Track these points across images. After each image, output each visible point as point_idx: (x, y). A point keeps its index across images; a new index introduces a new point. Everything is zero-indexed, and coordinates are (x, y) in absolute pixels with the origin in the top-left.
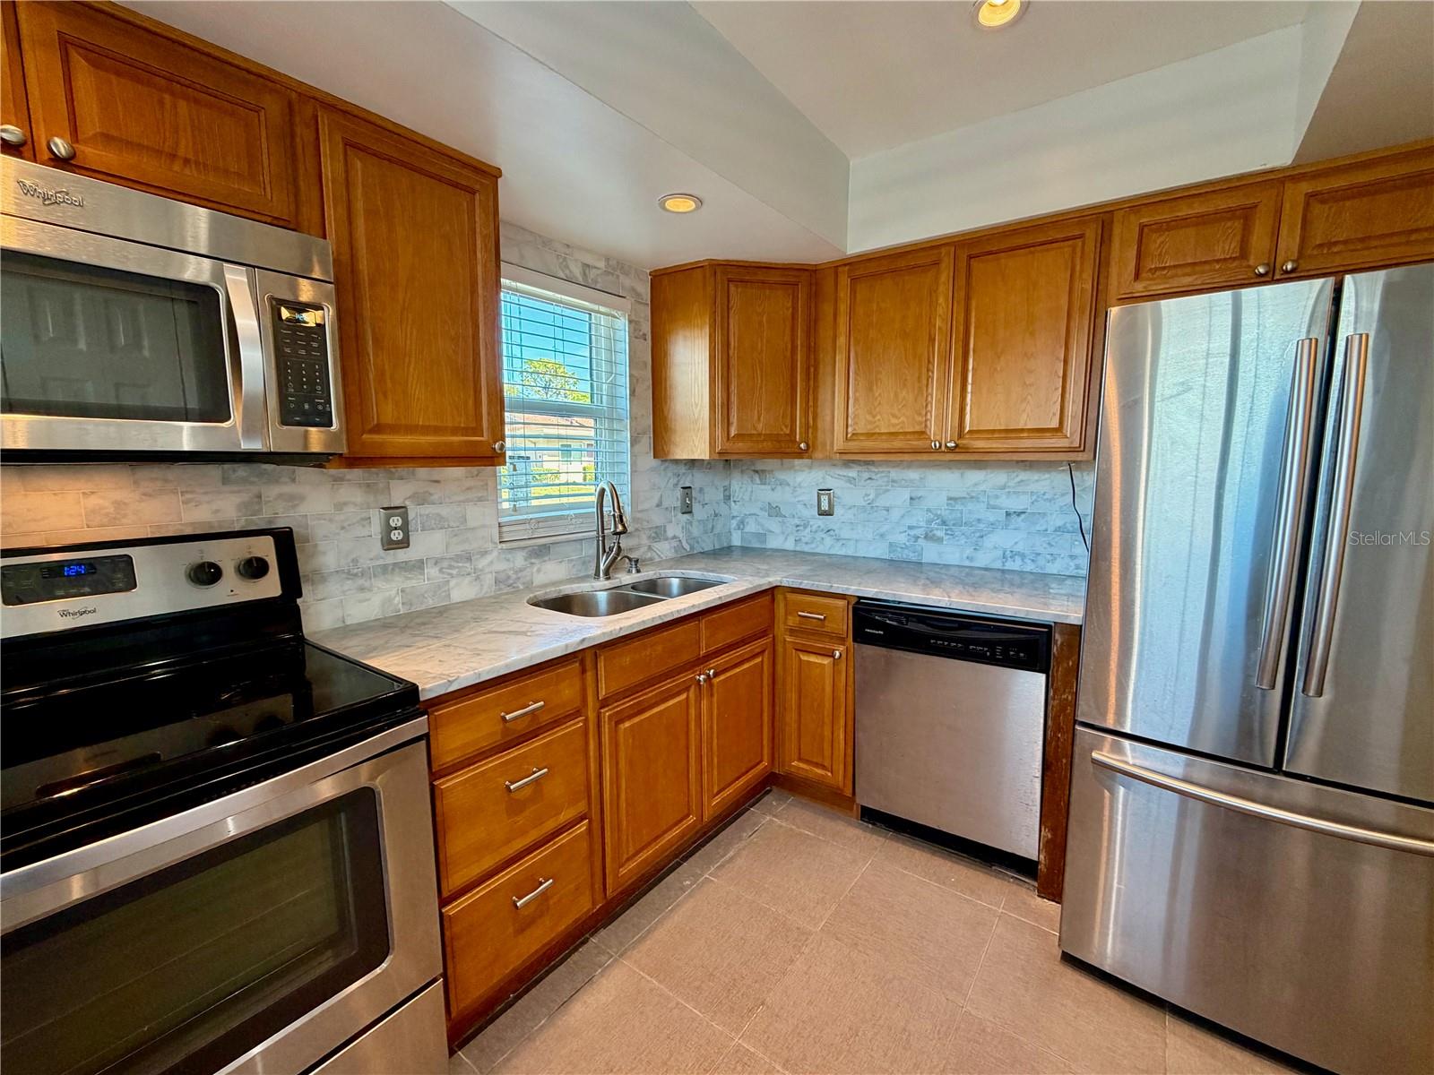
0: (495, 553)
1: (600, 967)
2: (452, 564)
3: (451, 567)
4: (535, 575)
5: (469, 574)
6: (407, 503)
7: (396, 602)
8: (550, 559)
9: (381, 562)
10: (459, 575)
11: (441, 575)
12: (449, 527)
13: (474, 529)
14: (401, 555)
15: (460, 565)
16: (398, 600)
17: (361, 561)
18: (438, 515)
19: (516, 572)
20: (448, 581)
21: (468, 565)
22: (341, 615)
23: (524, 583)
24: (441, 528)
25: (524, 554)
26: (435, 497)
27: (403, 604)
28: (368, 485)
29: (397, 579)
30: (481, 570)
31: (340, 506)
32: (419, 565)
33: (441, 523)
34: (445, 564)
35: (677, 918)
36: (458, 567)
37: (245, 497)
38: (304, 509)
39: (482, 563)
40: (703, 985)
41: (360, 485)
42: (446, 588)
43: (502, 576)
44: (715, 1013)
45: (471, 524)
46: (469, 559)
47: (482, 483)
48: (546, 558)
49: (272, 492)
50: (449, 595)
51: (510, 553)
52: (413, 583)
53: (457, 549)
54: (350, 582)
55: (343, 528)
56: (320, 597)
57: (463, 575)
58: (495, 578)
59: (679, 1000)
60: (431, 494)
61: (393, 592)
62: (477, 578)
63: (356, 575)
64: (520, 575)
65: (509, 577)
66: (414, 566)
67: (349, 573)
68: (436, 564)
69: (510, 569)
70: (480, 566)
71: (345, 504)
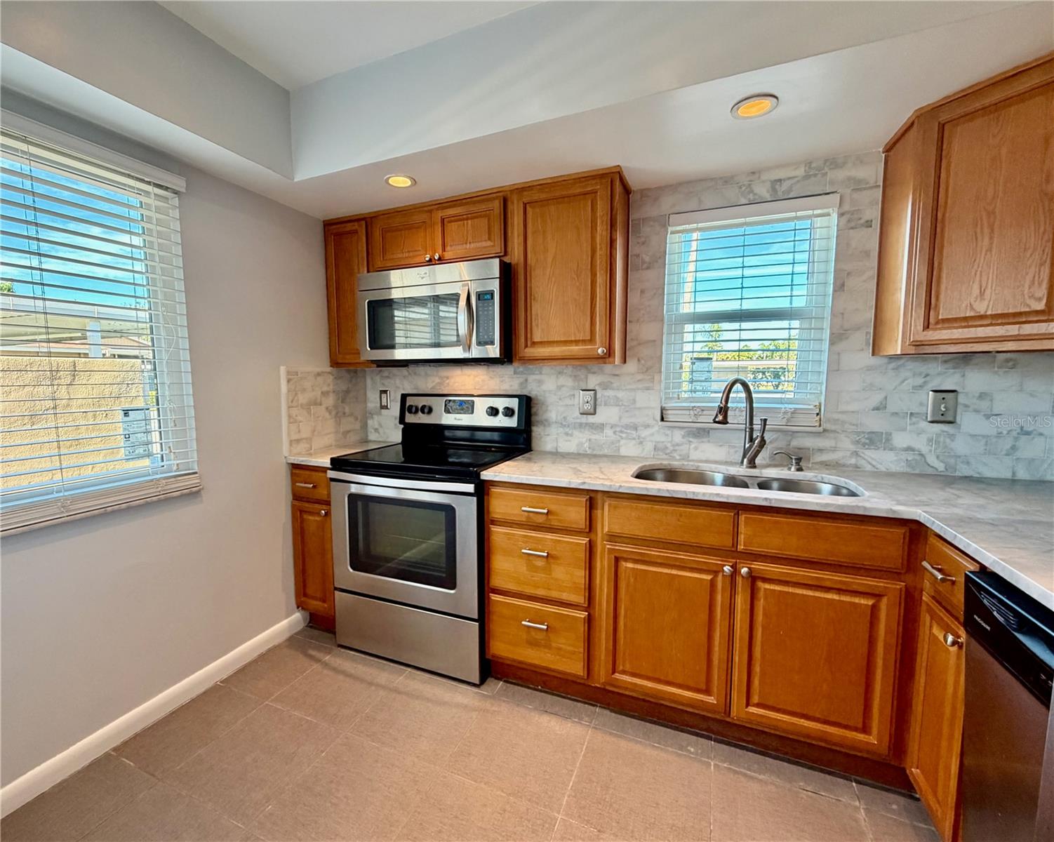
0: (656, 428)
1: (579, 719)
2: (623, 429)
3: (621, 432)
4: (692, 451)
5: (634, 439)
6: (597, 388)
7: (585, 445)
8: (709, 442)
9: (578, 421)
10: (627, 438)
11: (615, 436)
12: (623, 405)
13: (639, 408)
14: (591, 419)
15: (629, 431)
16: (586, 445)
17: (568, 418)
18: (615, 396)
19: (673, 446)
20: (619, 441)
21: (634, 432)
22: (555, 446)
23: (680, 455)
24: (617, 406)
25: (683, 433)
26: (615, 385)
27: (589, 448)
28: (575, 376)
29: (586, 432)
30: (643, 438)
31: (559, 388)
32: (600, 427)
33: (617, 402)
34: (618, 429)
35: (648, 751)
36: (626, 433)
37: (522, 380)
38: (544, 387)
39: (645, 433)
40: (595, 784)
41: (571, 376)
42: (617, 445)
43: (660, 446)
44: (575, 797)
45: (638, 405)
46: (636, 429)
47: (649, 377)
48: (705, 440)
49: (531, 378)
50: (619, 450)
51: (669, 430)
52: (597, 437)
53: (626, 421)
54: (561, 429)
55: (560, 399)
56: (546, 433)
57: (630, 439)
58: (655, 446)
59: (576, 772)
60: (612, 383)
61: (584, 440)
62: (641, 443)
63: (565, 426)
64: (677, 448)
65: (667, 448)
66: (598, 426)
67: (562, 424)
68: (612, 427)
69: (669, 442)
70: (643, 436)
71: (563, 386)
